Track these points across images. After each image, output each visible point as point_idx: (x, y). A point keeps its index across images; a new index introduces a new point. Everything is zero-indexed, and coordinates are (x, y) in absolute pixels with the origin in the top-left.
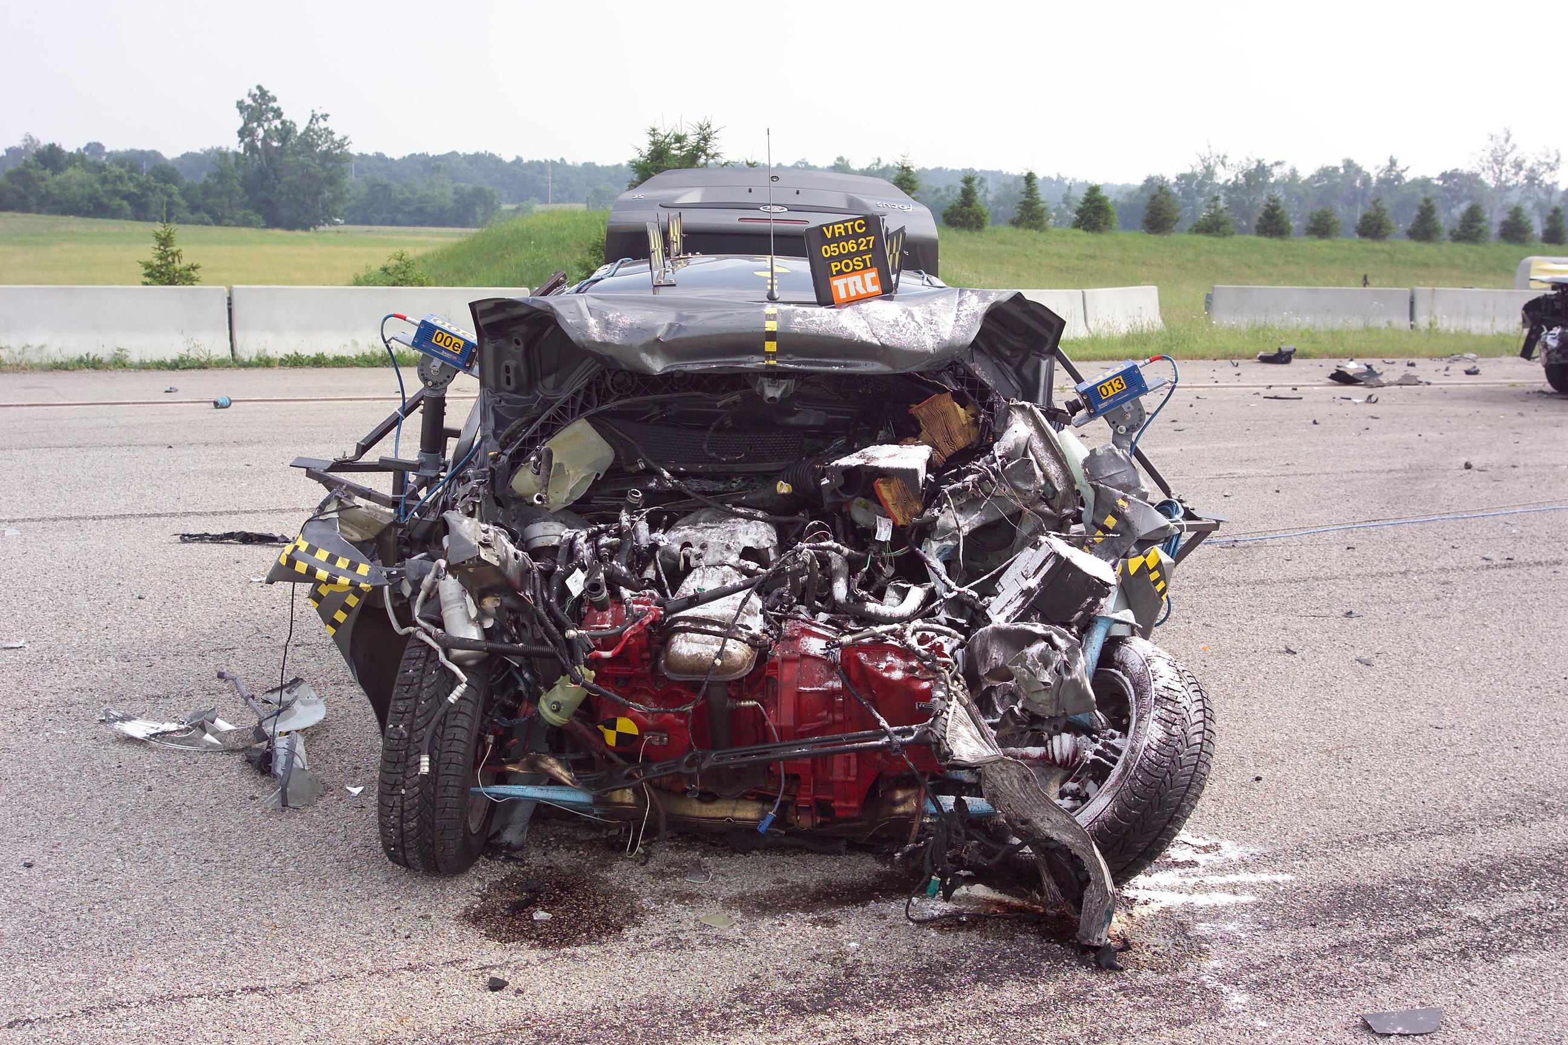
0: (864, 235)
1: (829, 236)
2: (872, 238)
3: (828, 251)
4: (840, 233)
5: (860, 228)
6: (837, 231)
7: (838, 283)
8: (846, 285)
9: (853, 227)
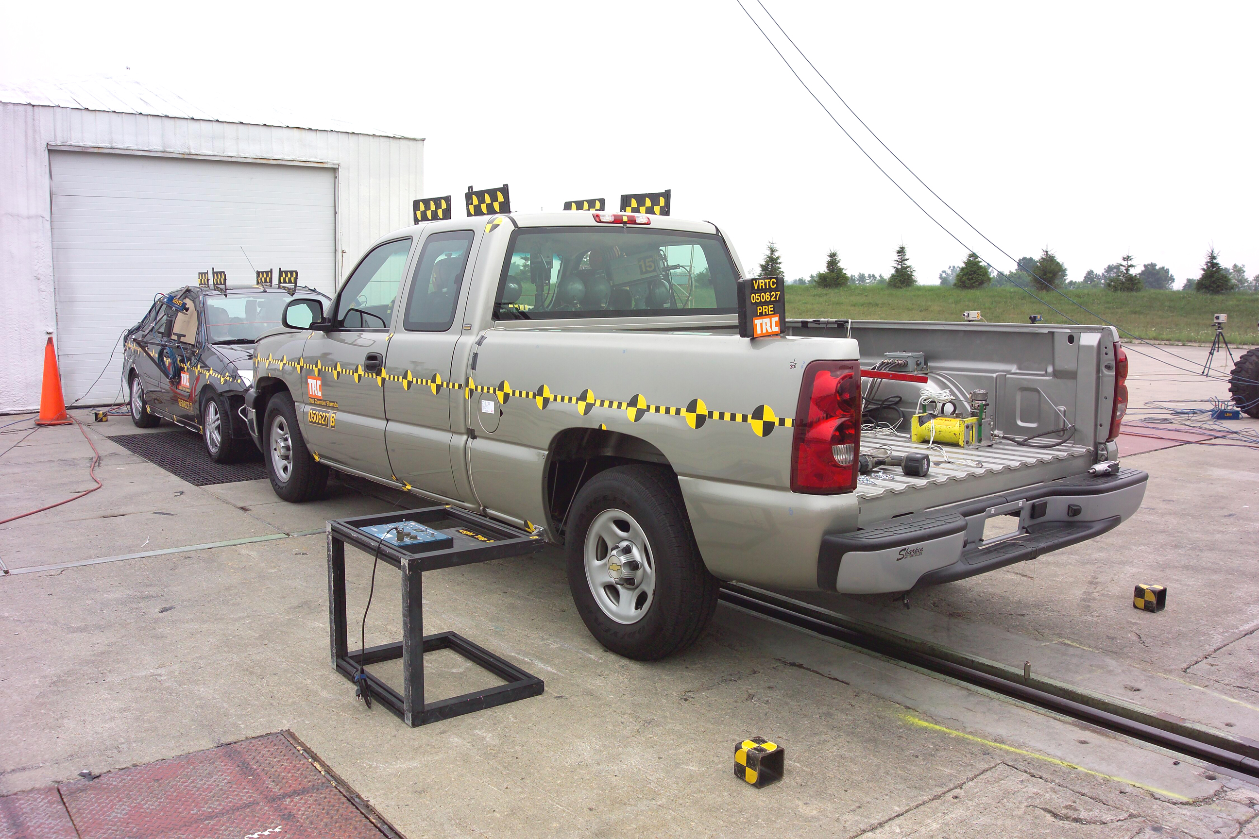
0: (775, 290)
1: (756, 288)
2: (779, 293)
3: (755, 298)
4: (762, 286)
5: (773, 285)
6: (760, 285)
7: (757, 322)
8: (761, 324)
9: (769, 282)
